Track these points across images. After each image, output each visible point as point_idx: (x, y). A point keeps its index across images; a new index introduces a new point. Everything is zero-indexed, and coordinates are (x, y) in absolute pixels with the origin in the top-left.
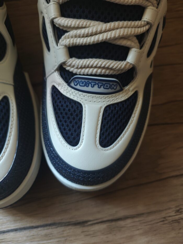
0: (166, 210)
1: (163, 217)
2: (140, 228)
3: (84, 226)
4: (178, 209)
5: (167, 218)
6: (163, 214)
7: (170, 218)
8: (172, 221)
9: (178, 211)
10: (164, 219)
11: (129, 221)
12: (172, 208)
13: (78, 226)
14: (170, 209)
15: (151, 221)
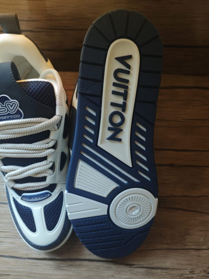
0: (184, 269)
1: (181, 273)
2: (165, 277)
3: (132, 267)
4: (192, 270)
5: (183, 275)
6: (182, 272)
7: (185, 275)
8: (186, 277)
9: (191, 272)
10: (181, 275)
11: (159, 271)
12: (188, 269)
13: (127, 267)
14: (186, 269)
15: (173, 274)
